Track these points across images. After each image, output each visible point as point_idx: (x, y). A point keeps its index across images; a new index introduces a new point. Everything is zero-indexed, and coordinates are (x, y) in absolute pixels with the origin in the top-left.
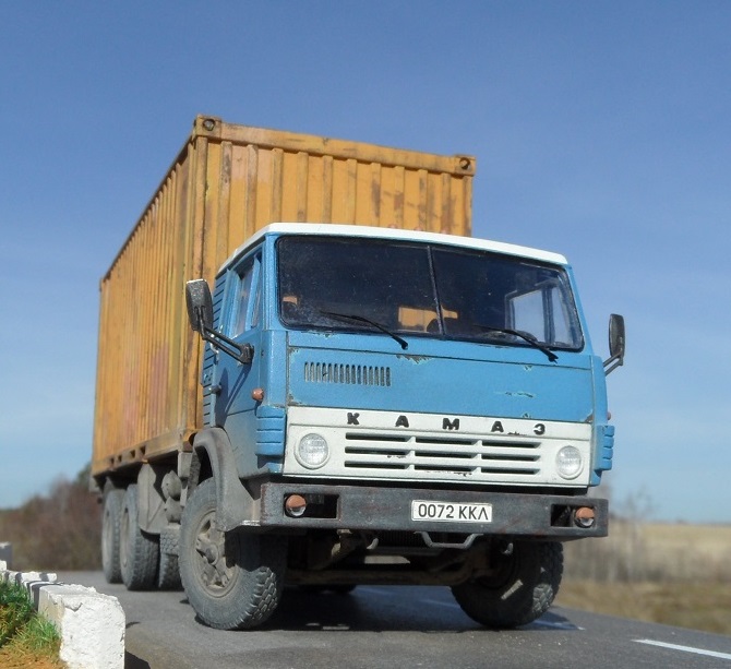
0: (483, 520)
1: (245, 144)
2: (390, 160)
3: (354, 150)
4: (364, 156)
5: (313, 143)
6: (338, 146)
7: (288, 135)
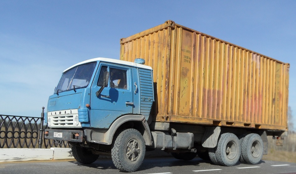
0: (61, 137)
1: (127, 42)
2: (151, 32)
3: (145, 33)
4: (146, 34)
5: (138, 35)
6: (142, 34)
7: (134, 36)
